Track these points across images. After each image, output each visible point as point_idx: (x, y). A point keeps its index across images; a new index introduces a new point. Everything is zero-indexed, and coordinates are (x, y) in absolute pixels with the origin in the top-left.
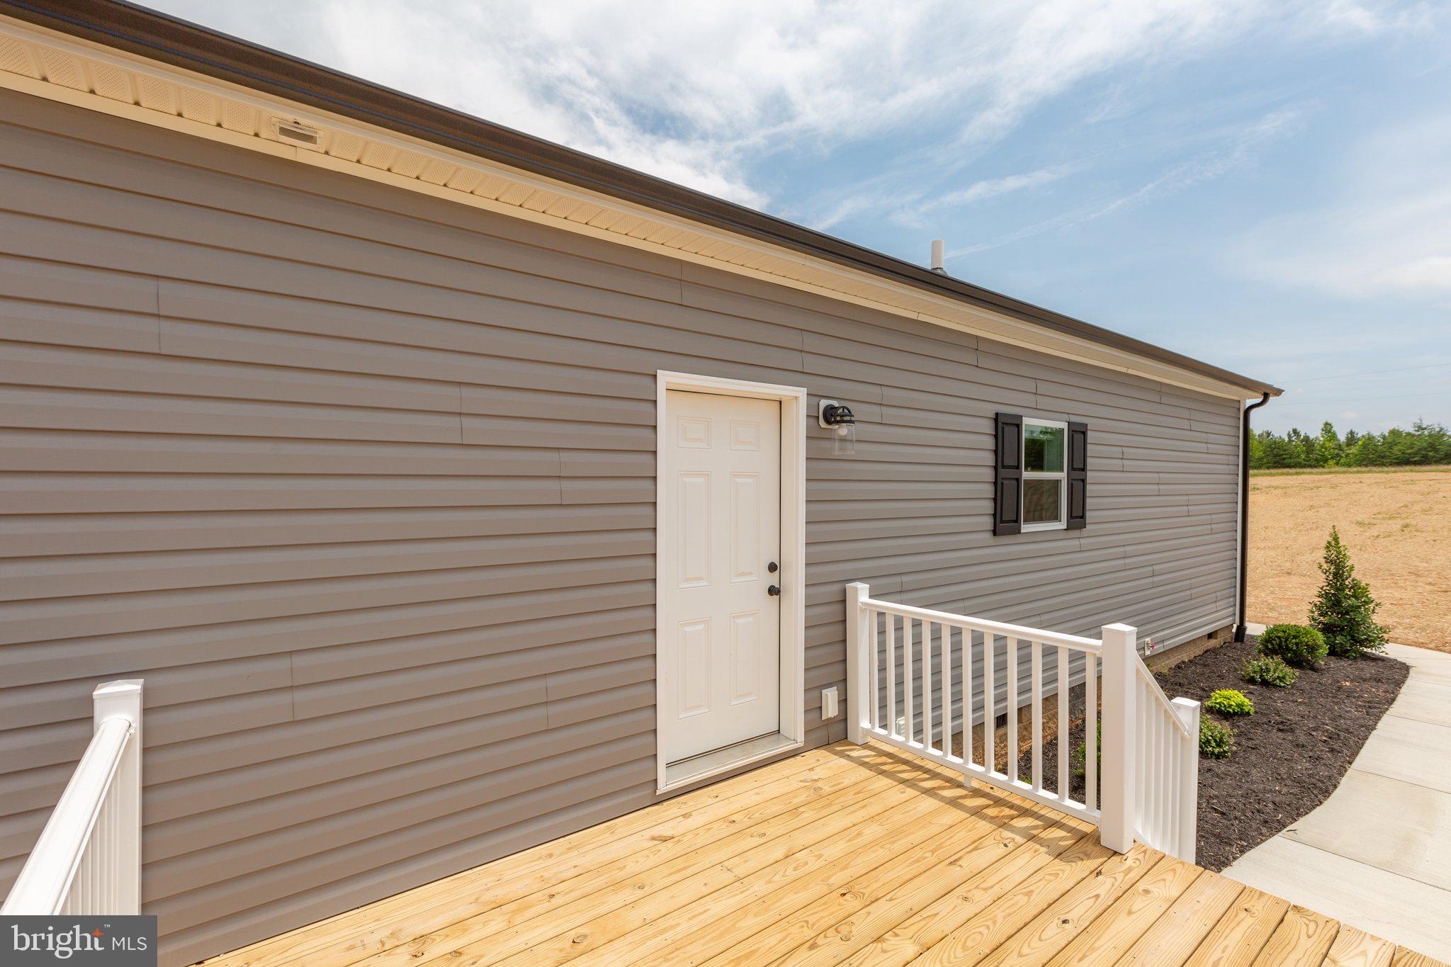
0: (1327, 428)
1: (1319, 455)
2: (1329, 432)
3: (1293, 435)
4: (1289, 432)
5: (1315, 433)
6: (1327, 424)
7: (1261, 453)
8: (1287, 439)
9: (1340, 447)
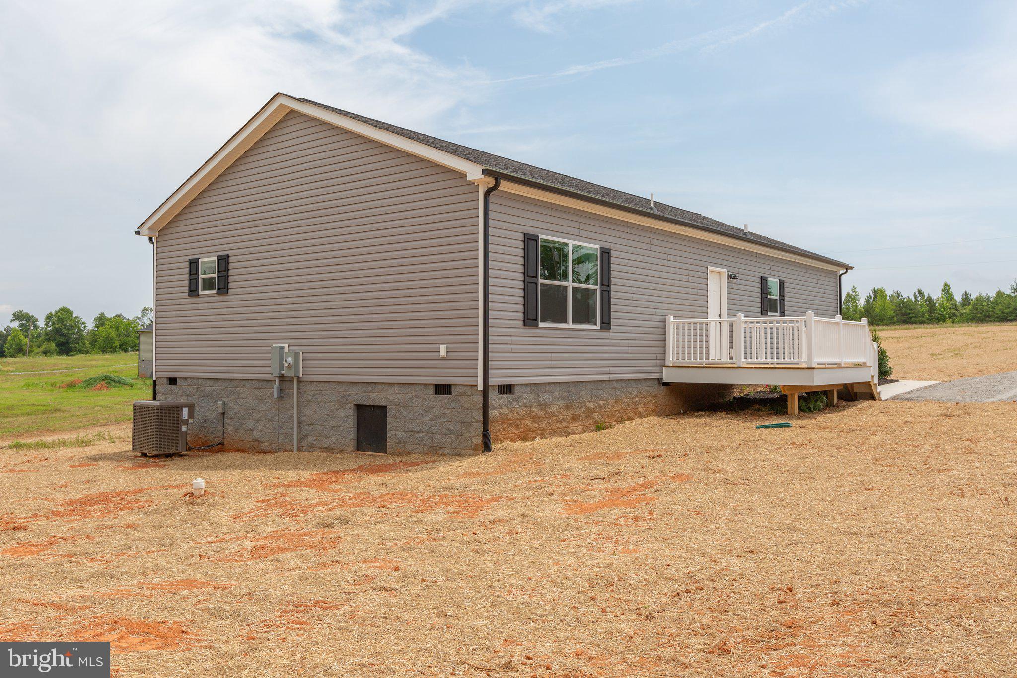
0: (946, 289)
1: (939, 314)
2: (948, 292)
3: (918, 295)
4: (915, 293)
5: (936, 294)
6: (946, 285)
7: (892, 312)
8: (913, 299)
9: (955, 307)
